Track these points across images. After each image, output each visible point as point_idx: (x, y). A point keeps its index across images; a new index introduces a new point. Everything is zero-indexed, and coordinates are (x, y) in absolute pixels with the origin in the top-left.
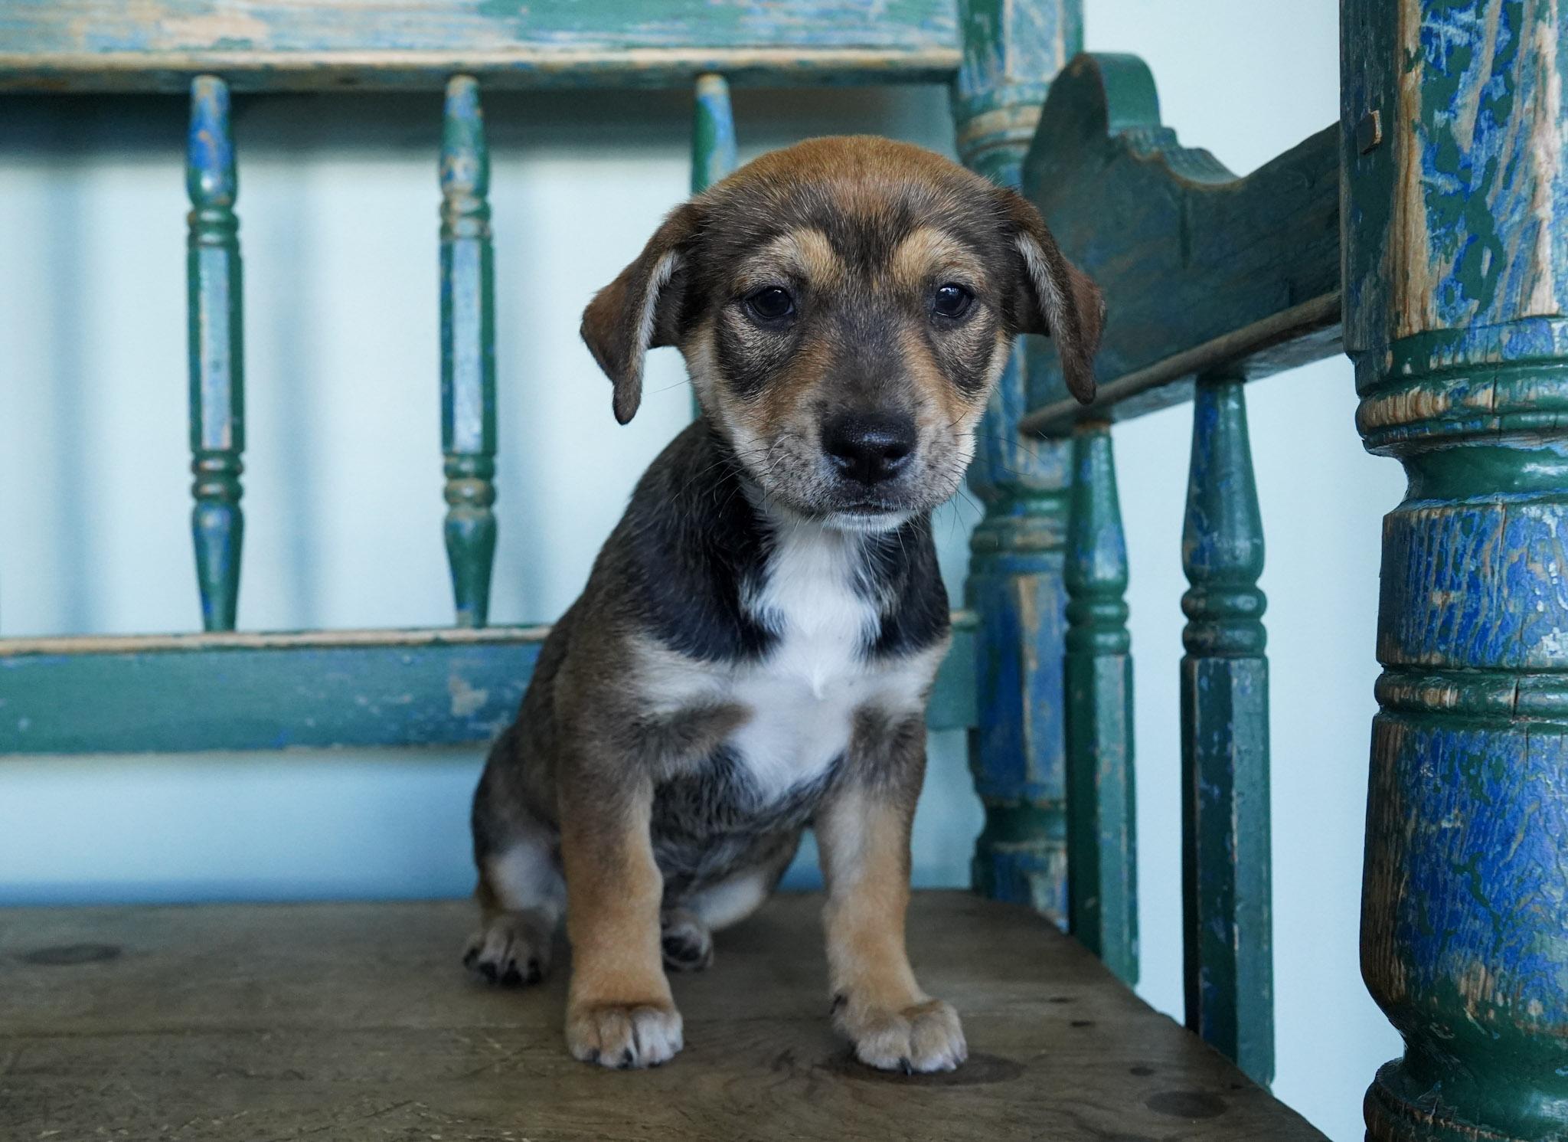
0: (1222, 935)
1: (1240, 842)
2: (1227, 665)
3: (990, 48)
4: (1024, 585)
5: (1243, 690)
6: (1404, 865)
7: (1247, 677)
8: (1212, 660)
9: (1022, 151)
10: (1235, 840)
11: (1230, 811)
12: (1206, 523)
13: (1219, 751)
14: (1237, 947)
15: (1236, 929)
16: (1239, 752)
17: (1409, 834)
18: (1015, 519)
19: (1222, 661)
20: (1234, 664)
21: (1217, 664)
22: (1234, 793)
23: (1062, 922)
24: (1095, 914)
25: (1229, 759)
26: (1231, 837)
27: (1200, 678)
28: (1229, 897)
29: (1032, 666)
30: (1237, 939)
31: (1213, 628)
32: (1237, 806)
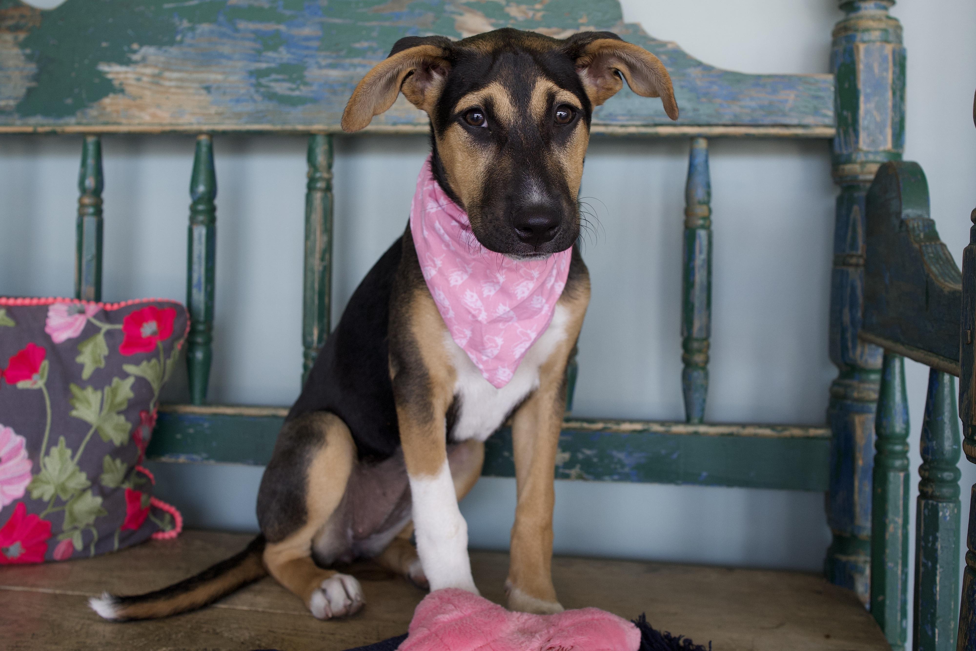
0: (930, 633)
1: (940, 590)
2: (937, 505)
3: (851, 130)
4: (857, 419)
5: (945, 517)
6: (968, 632)
7: (947, 512)
8: (930, 502)
9: (868, 185)
10: (938, 589)
11: (935, 575)
12: (930, 436)
13: (932, 545)
14: (937, 640)
15: (937, 631)
16: (942, 547)
17: (970, 620)
18: (855, 383)
19: (935, 503)
20: (940, 505)
21: (932, 504)
22: (938, 566)
23: (867, 606)
24: (882, 604)
25: (936, 550)
26: (936, 588)
27: (924, 509)
28: (934, 615)
29: (860, 463)
30: (937, 636)
31: (931, 486)
32: (940, 573)
